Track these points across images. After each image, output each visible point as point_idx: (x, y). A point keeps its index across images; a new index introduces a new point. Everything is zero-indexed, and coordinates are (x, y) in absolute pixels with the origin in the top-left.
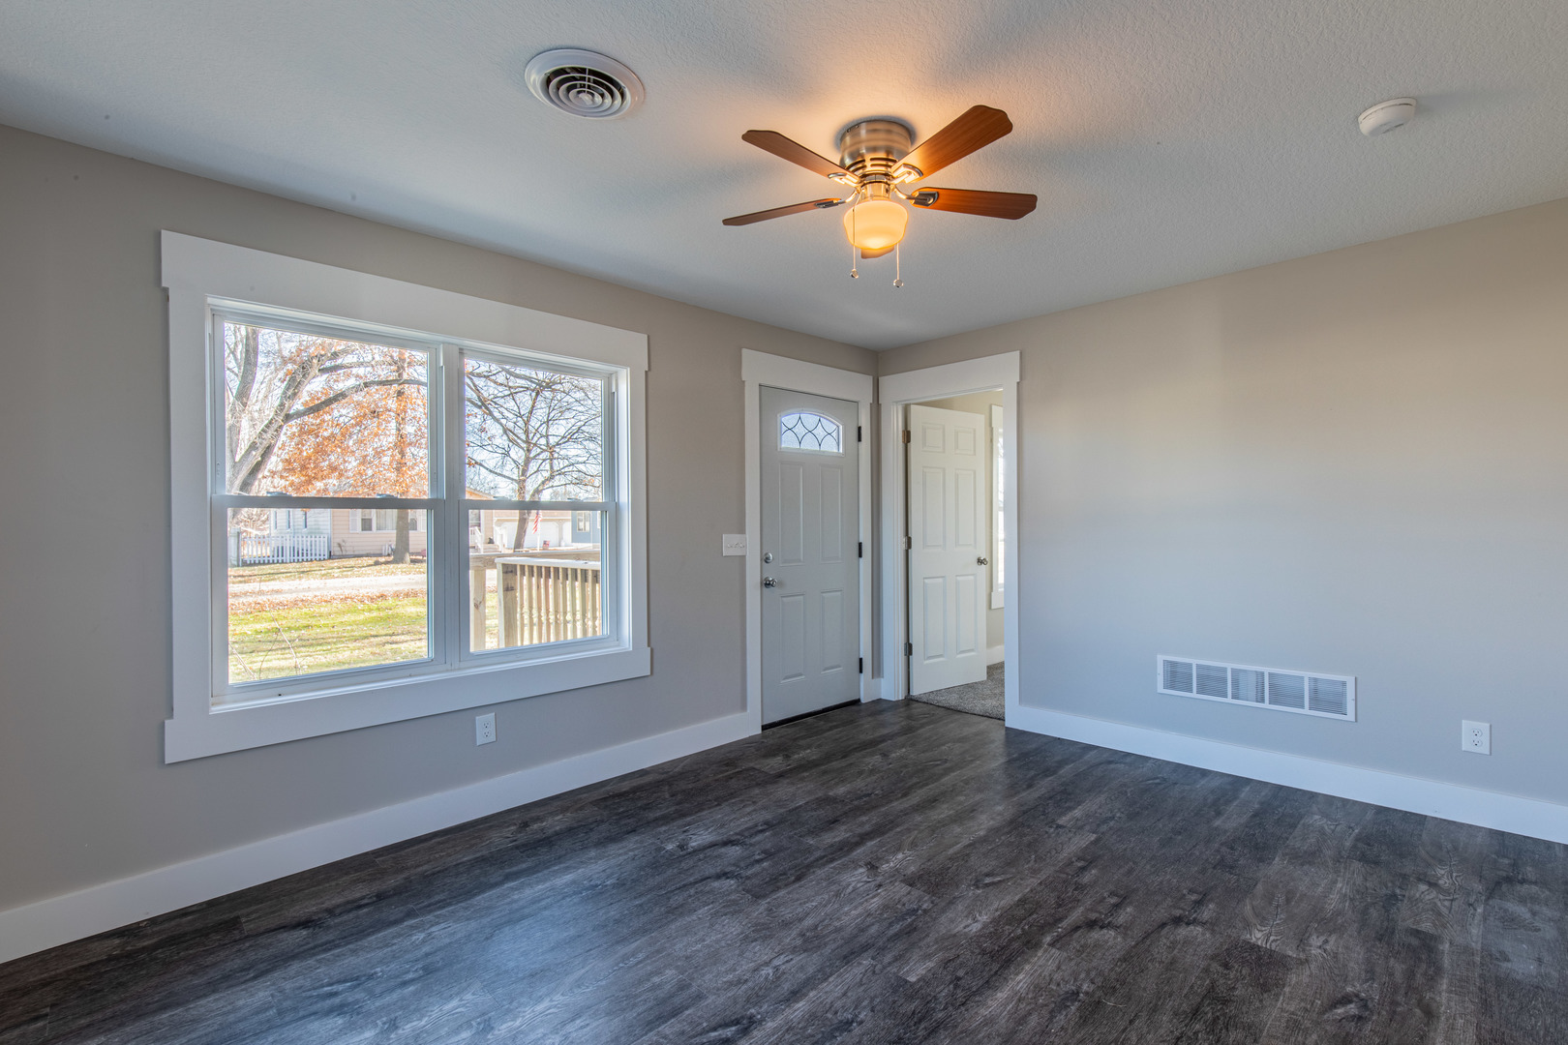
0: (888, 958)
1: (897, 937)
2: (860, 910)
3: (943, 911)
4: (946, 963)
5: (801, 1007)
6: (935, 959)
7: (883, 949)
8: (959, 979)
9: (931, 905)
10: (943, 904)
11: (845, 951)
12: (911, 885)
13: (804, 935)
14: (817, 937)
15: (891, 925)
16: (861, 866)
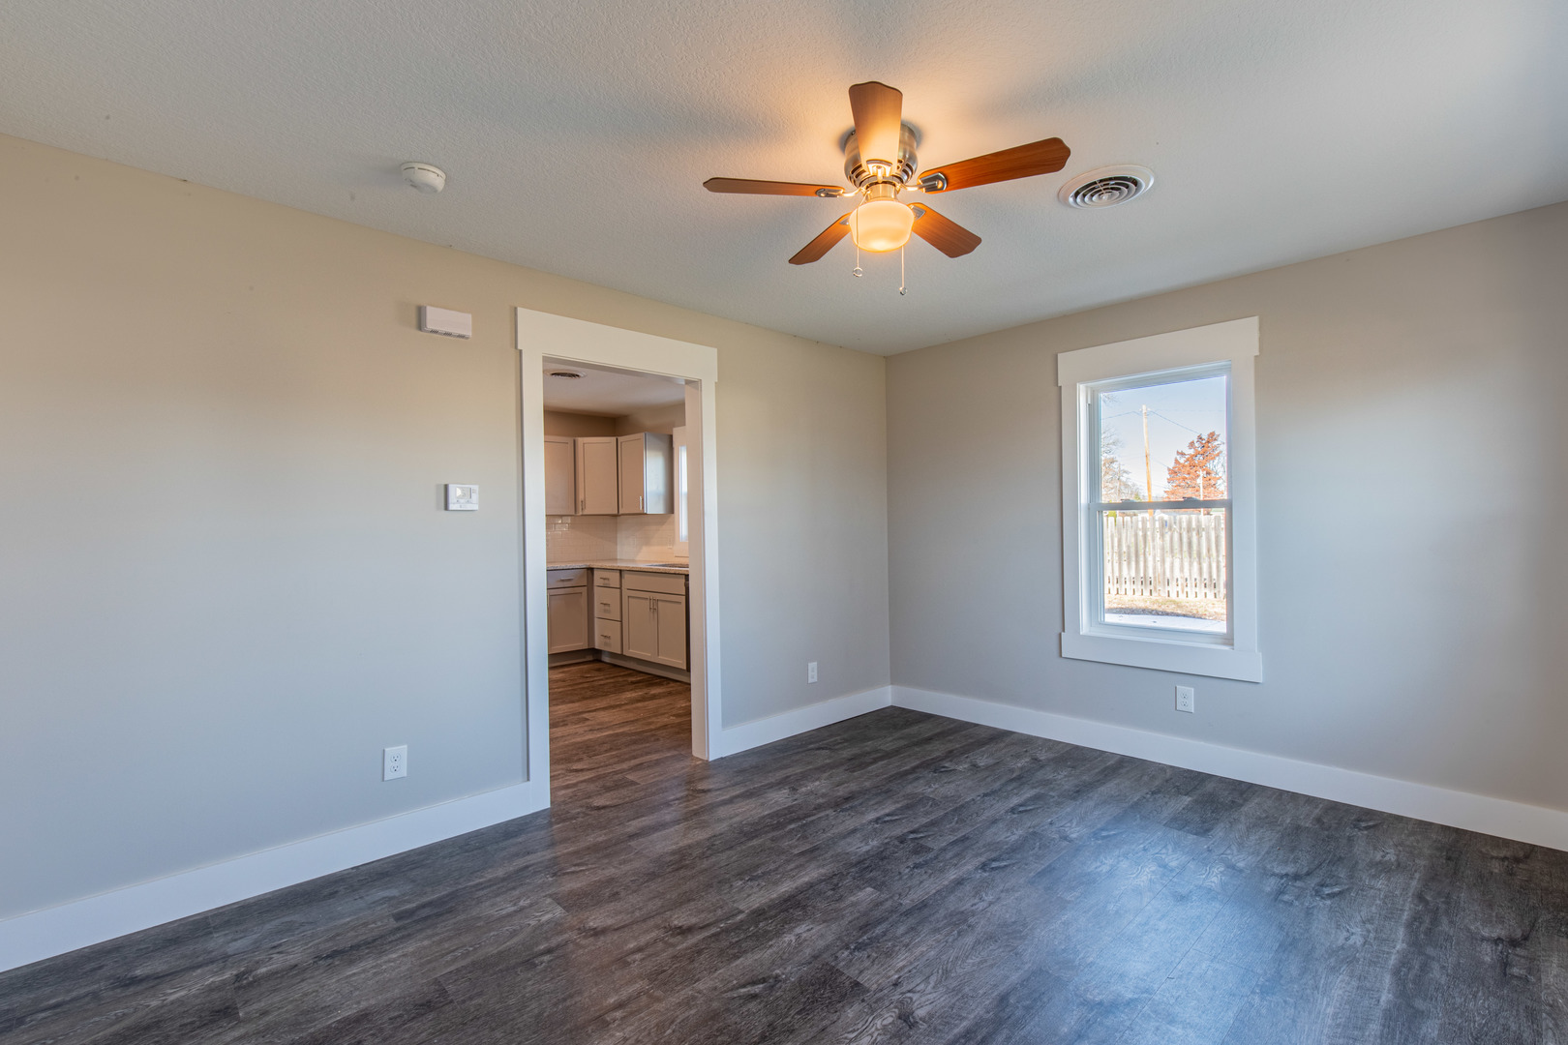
0: (889, 903)
1: (879, 922)
2: (917, 952)
3: (827, 948)
4: (841, 899)
5: (952, 875)
6: (848, 902)
7: (892, 911)
8: (833, 889)
9: (838, 954)
10: (825, 956)
11: (926, 911)
12: (857, 984)
13: (969, 926)
14: (956, 925)
15: (884, 934)
16: (923, 1019)
